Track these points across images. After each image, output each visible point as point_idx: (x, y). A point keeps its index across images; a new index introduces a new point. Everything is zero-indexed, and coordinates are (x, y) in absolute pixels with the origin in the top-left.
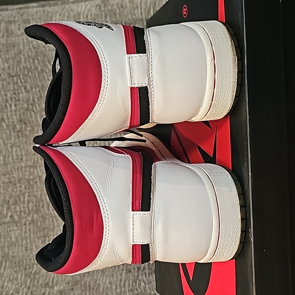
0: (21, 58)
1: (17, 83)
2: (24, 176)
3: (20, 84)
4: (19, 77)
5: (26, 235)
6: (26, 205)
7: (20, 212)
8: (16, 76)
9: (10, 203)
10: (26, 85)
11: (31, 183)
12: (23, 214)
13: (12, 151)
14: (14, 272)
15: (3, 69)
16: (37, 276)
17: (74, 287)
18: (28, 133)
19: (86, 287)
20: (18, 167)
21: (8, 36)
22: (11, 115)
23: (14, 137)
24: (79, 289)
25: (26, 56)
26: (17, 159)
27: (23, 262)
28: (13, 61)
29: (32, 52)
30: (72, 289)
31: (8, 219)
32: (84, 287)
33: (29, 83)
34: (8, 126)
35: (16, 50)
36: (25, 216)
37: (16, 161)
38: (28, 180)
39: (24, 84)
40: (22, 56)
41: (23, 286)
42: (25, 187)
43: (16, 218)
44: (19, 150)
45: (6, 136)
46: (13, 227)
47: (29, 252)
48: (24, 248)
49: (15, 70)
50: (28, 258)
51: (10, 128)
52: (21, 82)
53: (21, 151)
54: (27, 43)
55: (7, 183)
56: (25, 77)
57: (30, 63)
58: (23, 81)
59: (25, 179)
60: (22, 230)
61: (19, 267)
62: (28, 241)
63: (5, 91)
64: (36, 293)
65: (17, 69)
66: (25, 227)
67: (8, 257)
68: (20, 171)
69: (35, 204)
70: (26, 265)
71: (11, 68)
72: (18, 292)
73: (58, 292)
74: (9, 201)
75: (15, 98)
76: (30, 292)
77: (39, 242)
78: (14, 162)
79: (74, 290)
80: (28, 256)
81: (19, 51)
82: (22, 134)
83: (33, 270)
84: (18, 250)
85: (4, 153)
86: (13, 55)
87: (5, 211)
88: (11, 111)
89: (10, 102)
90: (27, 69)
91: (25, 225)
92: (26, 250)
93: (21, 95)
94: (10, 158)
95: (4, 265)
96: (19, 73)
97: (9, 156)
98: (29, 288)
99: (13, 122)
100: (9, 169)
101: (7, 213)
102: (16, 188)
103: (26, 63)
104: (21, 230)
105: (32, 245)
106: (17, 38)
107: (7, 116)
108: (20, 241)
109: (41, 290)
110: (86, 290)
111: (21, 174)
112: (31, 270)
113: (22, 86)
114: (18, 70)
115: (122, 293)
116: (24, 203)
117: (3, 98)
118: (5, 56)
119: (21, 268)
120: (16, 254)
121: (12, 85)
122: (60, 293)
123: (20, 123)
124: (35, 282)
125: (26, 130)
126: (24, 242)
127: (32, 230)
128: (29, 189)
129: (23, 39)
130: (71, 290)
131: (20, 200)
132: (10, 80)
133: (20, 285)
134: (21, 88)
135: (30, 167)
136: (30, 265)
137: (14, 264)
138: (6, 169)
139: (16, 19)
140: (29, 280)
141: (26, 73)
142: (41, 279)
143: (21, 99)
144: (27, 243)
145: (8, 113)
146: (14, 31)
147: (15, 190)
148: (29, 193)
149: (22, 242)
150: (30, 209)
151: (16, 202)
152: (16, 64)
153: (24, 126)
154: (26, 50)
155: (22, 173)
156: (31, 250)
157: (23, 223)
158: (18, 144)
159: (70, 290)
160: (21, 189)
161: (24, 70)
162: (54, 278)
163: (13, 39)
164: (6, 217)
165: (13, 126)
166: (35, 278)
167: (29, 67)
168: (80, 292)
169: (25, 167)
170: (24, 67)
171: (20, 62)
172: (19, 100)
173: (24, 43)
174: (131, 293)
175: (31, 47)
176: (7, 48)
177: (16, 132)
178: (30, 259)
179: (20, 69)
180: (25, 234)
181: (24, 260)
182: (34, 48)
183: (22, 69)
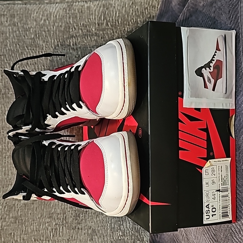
0: (8, 43)
1: (4, 60)
2: (6, 125)
3: (6, 61)
4: (5, 56)
5: (5, 165)
6: (6, 145)
8: (3, 55)
10: (10, 62)
12: (4, 151)
17: (34, 202)
18: (10, 95)
19: (42, 202)
20: (2, 118)
24: (37, 204)
25: (11, 42)
29: (15, 40)
30: (33, 203)
32: (40, 203)
33: (12, 61)
35: (4, 37)
36: (5, 152)
39: (9, 62)
40: (8, 41)
44: (3, 107)
47: (6, 176)
48: (3, 174)
49: (3, 51)
50: (6, 180)
52: (7, 60)
53: (5, 107)
54: (12, 32)
56: (9, 57)
57: (13, 47)
58: (8, 59)
59: (7, 127)
60: (3, 161)
62: (7, 169)
64: (9, 204)
65: (4, 50)
66: (5, 159)
68: (3, 121)
70: (4, 185)
73: (23, 204)
76: (5, 202)
77: (13, 170)
79: (34, 204)
80: (6, 179)
81: (6, 38)
82: (5, 96)
83: (8, 188)
90: (11, 51)
91: (5, 158)
92: (5, 175)
96: (5, 53)
103: (10, 47)
104: (2, 161)
105: (9, 172)
106: (5, 28)
109: (12, 202)
110: (42, 205)
111: (4, 123)
112: (7, 188)
113: (7, 63)
114: (5, 51)
115: (65, 209)
116: (5, 143)
122: (25, 205)
123: (4, 88)
125: (9, 94)
126: (4, 169)
127: (9, 162)
129: (9, 29)
130: (32, 204)
131: (2, 141)
134: (6, 64)
136: (6, 185)
139: (5, 13)
141: (11, 54)
144: (5, 170)
146: (3, 22)
149: (2, 169)
150: (9, 148)
152: (3, 47)
153: (7, 90)
154: (11, 37)
156: (8, 175)
157: (4, 157)
158: (3, 103)
159: (31, 203)
160: (3, 134)
161: (9, 52)
163: (2, 29)
167: (12, 49)
168: (38, 206)
170: (9, 49)
171: (7, 45)
173: (10, 32)
174: (71, 209)
175: (15, 35)
178: (7, 181)
179: (6, 50)
180: (4, 164)
181: (3, 181)
182: (17, 36)
183: (8, 51)
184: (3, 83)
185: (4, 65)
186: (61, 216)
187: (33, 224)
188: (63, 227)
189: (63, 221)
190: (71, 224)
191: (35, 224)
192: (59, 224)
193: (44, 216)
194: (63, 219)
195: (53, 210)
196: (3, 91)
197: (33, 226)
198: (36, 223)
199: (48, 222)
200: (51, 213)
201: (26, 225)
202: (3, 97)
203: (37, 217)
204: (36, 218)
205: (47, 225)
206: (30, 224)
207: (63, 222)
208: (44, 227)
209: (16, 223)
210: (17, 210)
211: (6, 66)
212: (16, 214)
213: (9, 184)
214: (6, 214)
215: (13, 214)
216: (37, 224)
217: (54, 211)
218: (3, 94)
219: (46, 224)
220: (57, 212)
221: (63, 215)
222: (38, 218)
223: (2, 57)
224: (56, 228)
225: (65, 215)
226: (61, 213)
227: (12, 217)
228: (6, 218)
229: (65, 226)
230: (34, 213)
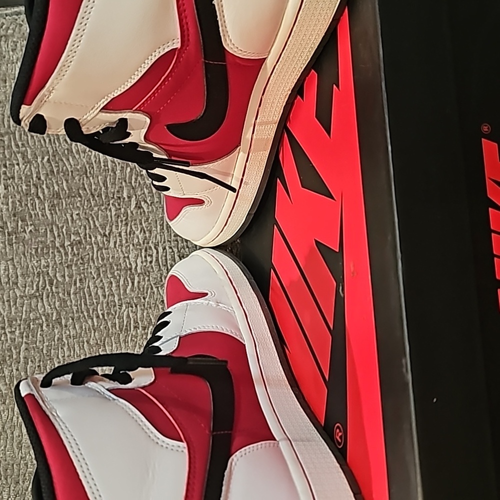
3: (15, 148)
4: (12, 136)
6: (21, 366)
20: (9, 296)
33: (30, 147)
42: (21, 334)
44: (10, 267)
53: (14, 267)
58: (20, 143)
59: (21, 319)
69: (37, 364)
70: (18, 476)
75: (5, 173)
148: (26, 343)
149: (12, 433)
153: (20, 223)
155: (16, 308)
158: (10, 257)
160: (13, 337)
169: (21, 297)
184: (10, 205)
185: (9, 160)
196: (9, 224)
202: (10, 240)
218: (9, 234)
223: (6, 138)
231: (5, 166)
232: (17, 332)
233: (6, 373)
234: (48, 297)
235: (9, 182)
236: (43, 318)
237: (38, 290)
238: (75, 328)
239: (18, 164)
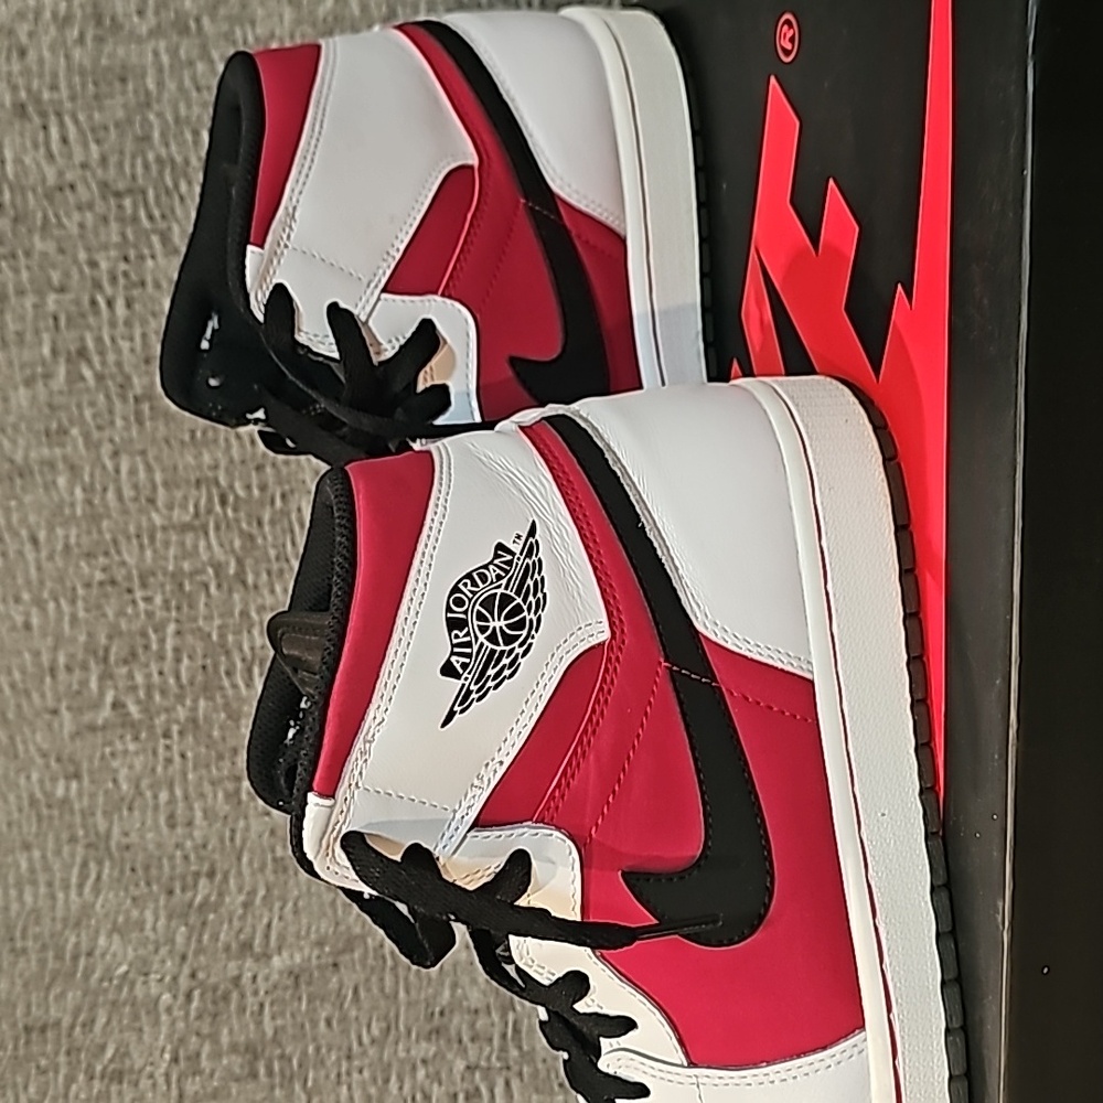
0: (151, 126)
1: (135, 219)
2: (162, 563)
3: (146, 223)
4: (140, 198)
5: (171, 769)
6: (168, 665)
7: (149, 688)
8: (130, 191)
9: (112, 658)
10: (169, 229)
11: (187, 587)
12: (157, 698)
13: (117, 471)
14: (129, 901)
15: (84, 166)
16: (211, 916)
17: (340, 959)
19: (383, 957)
20: (139, 527)
21: (99, 40)
22: (113, 340)
23: (125, 418)
24: (358, 967)
25: (170, 118)
26: (136, 499)
27: (160, 867)
28: (121, 135)
29: (189, 106)
30: (335, 965)
31: (106, 712)
32: (375, 958)
33: (177, 221)
34: (100, 378)
35: (131, 95)
36: (166, 703)
37: (132, 507)
38: (173, 575)
39: (162, 225)
40: (152, 117)
41: (163, 951)
42: (166, 602)
43: (133, 709)
44: (141, 467)
45: (95, 416)
46: (124, 744)
47: (179, 830)
48: (162, 820)
49: (128, 169)
50: (179, 853)
51: (110, 383)
52: (151, 217)
53: (149, 469)
54: (171, 66)
55: (101, 584)
56: (164, 198)
57: (182, 144)
58: (157, 213)
59: (165, 573)
60: (155, 753)
61: (148, 884)
62: (178, 792)
63: (88, 249)
64: (208, 976)
65: (133, 166)
66: (168, 742)
67: (108, 849)
68: (146, 541)
69: (200, 663)
70: (172, 879)
71: (113, 160)
72: (145, 970)
73: (285, 975)
74: (107, 650)
75: (126, 274)
76: (186, 971)
77: (215, 796)
78: (125, 512)
79: (342, 970)
80: (178, 846)
81: (142, 98)
82: (152, 408)
83: (195, 896)
84: (143, 824)
85: (87, 478)
86: (120, 114)
87: (94, 685)
88: (113, 324)
89: (109, 290)
90: (173, 169)
91: (167, 735)
92: (172, 826)
93: (150, 263)
94: (111, 495)
95: (93, 876)
96: (140, 181)
97: (105, 490)
98: (184, 958)
99: (119, 364)
100: (108, 537)
101: (102, 693)
102: (134, 602)
103: (167, 145)
104: (150, 753)
105: (191, 809)
106: (133, 46)
107: (99, 340)
108: (148, 794)
109: (225, 967)
110: (383, 969)
111: (149, 553)
112: (189, 894)
113: (154, 231)
114: (139, 170)
116: (161, 658)
117: (81, 272)
118: (90, 117)
119: (155, 888)
120: (134, 838)
121: (114, 226)
122: (292, 978)
123: (143, 367)
124: (206, 937)
126: (164, 796)
127: (189, 754)
128: (178, 608)
129: (156, 54)
130: (331, 968)
131: (147, 647)
132: (109, 209)
133: (151, 947)
134: (148, 238)
135: (184, 528)
136: (183, 878)
137: (128, 872)
138: (95, 536)
140: (183, 929)
141: (169, 182)
142: (225, 926)
143: (149, 280)
144: (172, 801)
145: (100, 329)
146: (120, 18)
147: (130, 610)
148: (177, 621)
149: (156, 797)
150: (184, 679)
151: (134, 655)
152: (129, 146)
154: (166, 96)
155: (155, 551)
156: (190, 824)
157: (159, 731)
158: (139, 447)
159: (327, 966)
160: (150, 607)
161: (161, 173)
162: (269, 925)
163: (121, 51)
164: (97, 705)
165: (119, 379)
166: (204, 924)
167: (179, 159)
168: (362, 977)
169: (164, 528)
170: (159, 160)
171: (146, 138)
172: (143, 284)
173: (160, 70)
175: (187, 83)
176: (96, 84)
177: (132, 400)
178: (186, 858)
179: (146, 166)
180: (165, 768)
181: (165, 861)
182: (198, 89)
183: (154, 168)
185: (136, 246)
186: (493, 1025)
187: (349, 1074)
188: (507, 1084)
189: (503, 1049)
190: (549, 1060)
191: (355, 1075)
192: (483, 1063)
193: (402, 1027)
194: (504, 1036)
195: (447, 993)
196: (136, 380)
197: (349, 1088)
198: (361, 1072)
199: (424, 1062)
200: (437, 1010)
201: (310, 1084)
203: (366, 1039)
204: (360, 1043)
205: (421, 1073)
206: (333, 1076)
207: (503, 1055)
208: (407, 1087)
209: (254, 1075)
210: (256, 1008)
211: (151, 246)
212: (252, 1027)
213: (197, 875)
214: (198, 1034)
215: (236, 1027)
216: (366, 1074)
217: (452, 995)
218: (137, 399)
219: (414, 1068)
220: (465, 1003)
221: (504, 1016)
222: (373, 1041)
223: (127, 202)
224: (471, 1089)
225: (511, 1017)
226: (488, 1007)
227: (234, 1048)
228: (198, 1055)
229: (520, 1074)
230: (344, 1019)
231: (126, 259)
232: (158, 600)
233: (139, 679)
234: (217, 528)
235: (136, 292)
236: (210, 571)
237: (197, 514)
238: (272, 591)
239: (153, 257)
